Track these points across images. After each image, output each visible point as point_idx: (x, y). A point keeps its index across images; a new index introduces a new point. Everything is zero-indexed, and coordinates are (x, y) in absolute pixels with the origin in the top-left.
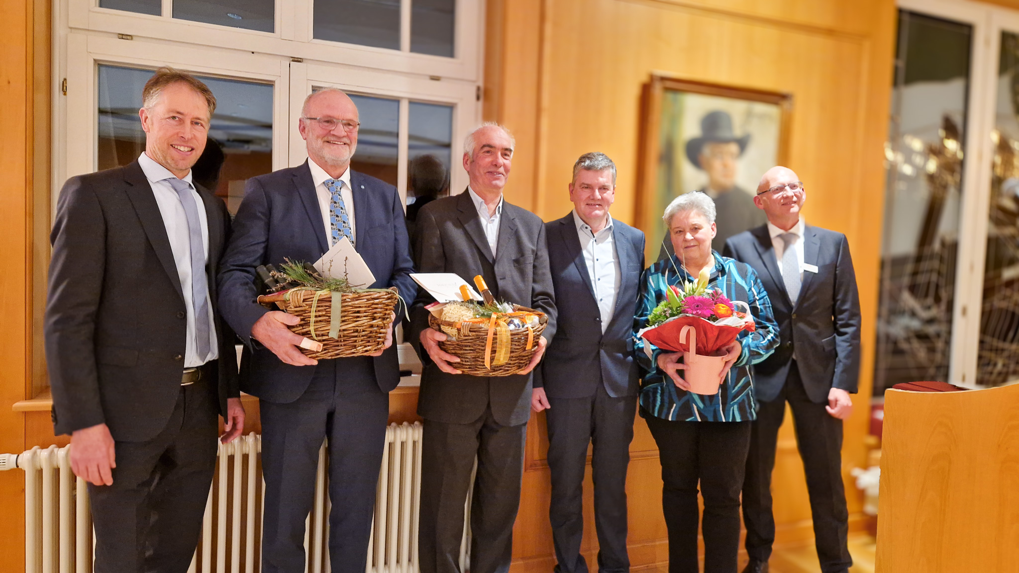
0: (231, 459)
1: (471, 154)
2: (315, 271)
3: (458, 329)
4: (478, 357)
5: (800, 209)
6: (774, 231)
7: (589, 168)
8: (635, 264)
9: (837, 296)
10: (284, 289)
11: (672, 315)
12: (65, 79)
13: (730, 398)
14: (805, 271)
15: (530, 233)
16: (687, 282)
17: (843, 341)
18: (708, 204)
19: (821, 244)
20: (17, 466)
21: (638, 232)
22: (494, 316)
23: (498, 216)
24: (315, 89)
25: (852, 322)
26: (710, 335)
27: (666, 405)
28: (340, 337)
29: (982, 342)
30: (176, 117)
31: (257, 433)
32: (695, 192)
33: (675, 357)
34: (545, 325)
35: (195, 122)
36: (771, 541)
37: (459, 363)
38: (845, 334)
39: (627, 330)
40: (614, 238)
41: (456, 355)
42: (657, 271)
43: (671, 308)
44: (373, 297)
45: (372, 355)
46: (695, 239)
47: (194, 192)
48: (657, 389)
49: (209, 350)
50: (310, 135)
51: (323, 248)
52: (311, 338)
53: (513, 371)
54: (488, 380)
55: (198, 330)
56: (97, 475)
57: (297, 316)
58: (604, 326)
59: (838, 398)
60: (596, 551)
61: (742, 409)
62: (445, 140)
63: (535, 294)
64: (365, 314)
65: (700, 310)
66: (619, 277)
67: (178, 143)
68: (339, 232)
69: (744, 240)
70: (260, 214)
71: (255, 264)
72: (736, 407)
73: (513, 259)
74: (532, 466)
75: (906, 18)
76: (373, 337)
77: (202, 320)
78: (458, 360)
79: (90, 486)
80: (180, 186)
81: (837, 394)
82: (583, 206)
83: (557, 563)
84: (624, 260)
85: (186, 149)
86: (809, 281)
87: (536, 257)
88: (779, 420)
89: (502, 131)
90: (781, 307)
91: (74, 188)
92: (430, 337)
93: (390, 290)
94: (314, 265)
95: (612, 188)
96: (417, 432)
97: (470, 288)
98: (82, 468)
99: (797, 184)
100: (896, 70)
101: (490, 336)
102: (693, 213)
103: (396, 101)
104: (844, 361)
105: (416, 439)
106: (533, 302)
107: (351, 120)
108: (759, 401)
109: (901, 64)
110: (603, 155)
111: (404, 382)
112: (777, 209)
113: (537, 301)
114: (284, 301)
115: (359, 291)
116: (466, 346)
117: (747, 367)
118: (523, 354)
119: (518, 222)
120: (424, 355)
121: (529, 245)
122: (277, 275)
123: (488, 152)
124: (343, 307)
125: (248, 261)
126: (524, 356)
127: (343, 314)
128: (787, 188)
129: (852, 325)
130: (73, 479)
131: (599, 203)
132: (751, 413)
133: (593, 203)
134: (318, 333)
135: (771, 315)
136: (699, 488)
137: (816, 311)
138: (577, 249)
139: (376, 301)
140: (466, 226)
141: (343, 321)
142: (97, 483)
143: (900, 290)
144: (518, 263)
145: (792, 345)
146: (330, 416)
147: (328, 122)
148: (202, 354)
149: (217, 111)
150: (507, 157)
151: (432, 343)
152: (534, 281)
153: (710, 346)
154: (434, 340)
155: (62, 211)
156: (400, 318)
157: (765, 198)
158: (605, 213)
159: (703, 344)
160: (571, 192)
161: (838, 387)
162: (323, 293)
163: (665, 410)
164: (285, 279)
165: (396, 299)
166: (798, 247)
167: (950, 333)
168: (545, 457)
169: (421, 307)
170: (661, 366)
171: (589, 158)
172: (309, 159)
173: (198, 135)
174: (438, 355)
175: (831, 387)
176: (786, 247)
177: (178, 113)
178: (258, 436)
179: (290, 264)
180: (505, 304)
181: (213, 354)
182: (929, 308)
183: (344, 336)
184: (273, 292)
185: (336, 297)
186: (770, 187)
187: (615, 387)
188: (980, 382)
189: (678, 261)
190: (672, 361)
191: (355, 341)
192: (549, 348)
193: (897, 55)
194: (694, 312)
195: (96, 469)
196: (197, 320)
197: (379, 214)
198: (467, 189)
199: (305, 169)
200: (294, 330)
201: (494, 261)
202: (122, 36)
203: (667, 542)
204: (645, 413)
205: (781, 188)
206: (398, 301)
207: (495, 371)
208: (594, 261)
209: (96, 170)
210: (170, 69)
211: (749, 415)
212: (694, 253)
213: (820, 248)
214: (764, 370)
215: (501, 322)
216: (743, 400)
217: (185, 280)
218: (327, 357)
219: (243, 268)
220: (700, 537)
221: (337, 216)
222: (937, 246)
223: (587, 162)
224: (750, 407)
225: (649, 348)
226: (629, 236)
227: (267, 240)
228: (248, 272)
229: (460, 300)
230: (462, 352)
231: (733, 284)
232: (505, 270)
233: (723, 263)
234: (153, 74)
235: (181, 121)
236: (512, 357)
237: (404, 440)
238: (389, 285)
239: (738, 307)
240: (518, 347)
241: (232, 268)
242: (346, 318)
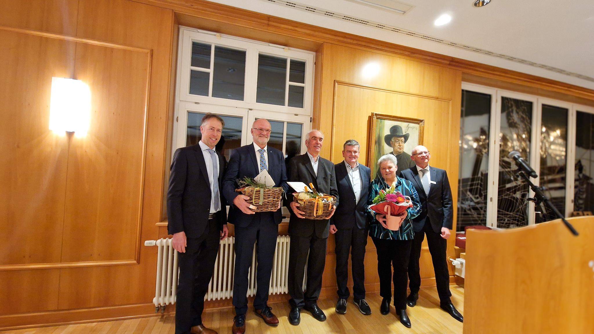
0: (224, 245)
1: (308, 140)
2: (255, 181)
3: (304, 202)
4: (311, 212)
5: (428, 161)
6: (419, 169)
7: (350, 145)
8: (367, 179)
9: (443, 193)
10: (244, 187)
11: (381, 201)
12: (178, 117)
13: (403, 231)
14: (431, 183)
15: (329, 168)
16: (387, 188)
17: (447, 210)
18: (394, 158)
19: (436, 174)
20: (156, 245)
21: (368, 168)
22: (317, 197)
23: (318, 162)
24: (256, 119)
25: (449, 203)
26: (396, 209)
27: (379, 233)
28: (263, 204)
29: (498, 211)
30: (212, 129)
31: (233, 237)
32: (389, 154)
33: (382, 216)
34: (335, 201)
35: (218, 130)
36: (420, 285)
37: (304, 214)
38: (447, 207)
39: (365, 204)
40: (359, 170)
41: (303, 211)
42: (375, 183)
43: (381, 198)
44: (274, 190)
45: (273, 211)
46: (390, 171)
47: (216, 154)
48: (376, 226)
49: (218, 207)
50: (255, 134)
51: (257, 173)
52: (253, 205)
53: (324, 218)
54: (314, 221)
55: (215, 200)
56: (180, 249)
57: (249, 196)
58: (357, 202)
59: (445, 232)
60: (352, 286)
61: (408, 235)
62: (299, 135)
63: (331, 190)
64: (272, 196)
65: (392, 199)
66: (362, 184)
67: (212, 137)
68: (263, 167)
69: (407, 172)
70: (237, 161)
71: (235, 178)
72: (405, 234)
73: (323, 177)
74: (329, 253)
75: (465, 93)
76: (274, 205)
77: (216, 197)
78: (304, 213)
79: (178, 252)
80: (211, 152)
81: (444, 229)
82: (348, 158)
83: (338, 289)
84: (363, 178)
85: (215, 139)
86: (432, 187)
87: (331, 177)
88: (422, 239)
89: (319, 132)
90: (422, 196)
91: (178, 152)
92: (294, 205)
93: (280, 188)
94: (254, 179)
95: (358, 152)
96: (288, 239)
97: (308, 187)
98: (176, 246)
99: (427, 152)
100: (462, 111)
101: (316, 205)
102: (389, 161)
103: (283, 122)
104: (447, 217)
105: (287, 241)
106: (330, 193)
107: (268, 129)
108: (415, 232)
109: (464, 109)
110: (354, 140)
111: (284, 221)
112: (420, 160)
113: (332, 193)
114: (244, 191)
115: (269, 188)
116: (307, 208)
117: (410, 220)
118: (328, 212)
119: (325, 164)
120: (291, 211)
121: (329, 173)
122: (242, 182)
123: (315, 139)
124: (264, 194)
125: (232, 177)
126: (328, 213)
127: (264, 196)
128: (423, 153)
129: (450, 204)
130: (173, 250)
131: (354, 157)
132: (412, 237)
133: (352, 157)
134: (255, 203)
135: (418, 200)
136: (392, 264)
137: (435, 199)
138: (346, 173)
139: (275, 192)
140: (306, 165)
141: (264, 199)
142: (180, 252)
143: (466, 191)
144: (325, 179)
145: (427, 211)
146: (258, 232)
147: (261, 130)
148: (216, 209)
149: (225, 127)
150: (321, 141)
151: (295, 207)
152: (331, 186)
153: (396, 213)
154: (295, 206)
155: (174, 160)
156: (284, 198)
157: (415, 157)
158: (356, 161)
159: (393, 212)
160: (343, 154)
161: (445, 227)
162: (258, 189)
163: (379, 235)
164: (244, 184)
165: (282, 191)
166: (428, 174)
167: (486, 207)
168: (334, 250)
169: (290, 194)
170: (377, 219)
171: (349, 142)
172: (254, 142)
173: (218, 134)
174: (297, 211)
175: (442, 227)
176: (423, 175)
177: (213, 127)
178: (233, 238)
179: (246, 178)
180: (321, 193)
181: (220, 209)
182: (477, 198)
183: (264, 204)
184: (241, 188)
185: (262, 190)
186: (417, 152)
187: (361, 225)
188: (499, 226)
189: (383, 179)
190: (381, 218)
191: (268, 206)
192: (336, 209)
193: (462, 106)
194: (390, 200)
195: (180, 247)
196: (215, 198)
197: (276, 161)
198: (307, 152)
199: (252, 146)
200: (247, 201)
201: (316, 178)
202: (196, 103)
203: (380, 283)
204: (372, 235)
205: (421, 153)
206: (283, 192)
207: (317, 218)
208: (353, 178)
209: (186, 146)
210: (210, 113)
211: (411, 238)
212: (390, 177)
213: (436, 175)
214: (416, 221)
215: (320, 200)
216: (408, 232)
217: (211, 183)
218: (258, 211)
219: (231, 179)
220: (392, 282)
221: (262, 162)
222: (480, 175)
223: (349, 143)
224: (411, 234)
225: (373, 212)
226: (365, 169)
227: (239, 170)
228: (232, 181)
229: (305, 192)
230: (305, 210)
231: (404, 189)
232: (320, 181)
233: (400, 180)
234: (205, 115)
235: (214, 130)
236: (324, 213)
237: (283, 242)
238: (279, 186)
239: (406, 198)
240: (326, 209)
241: (228, 179)
242: (265, 198)
